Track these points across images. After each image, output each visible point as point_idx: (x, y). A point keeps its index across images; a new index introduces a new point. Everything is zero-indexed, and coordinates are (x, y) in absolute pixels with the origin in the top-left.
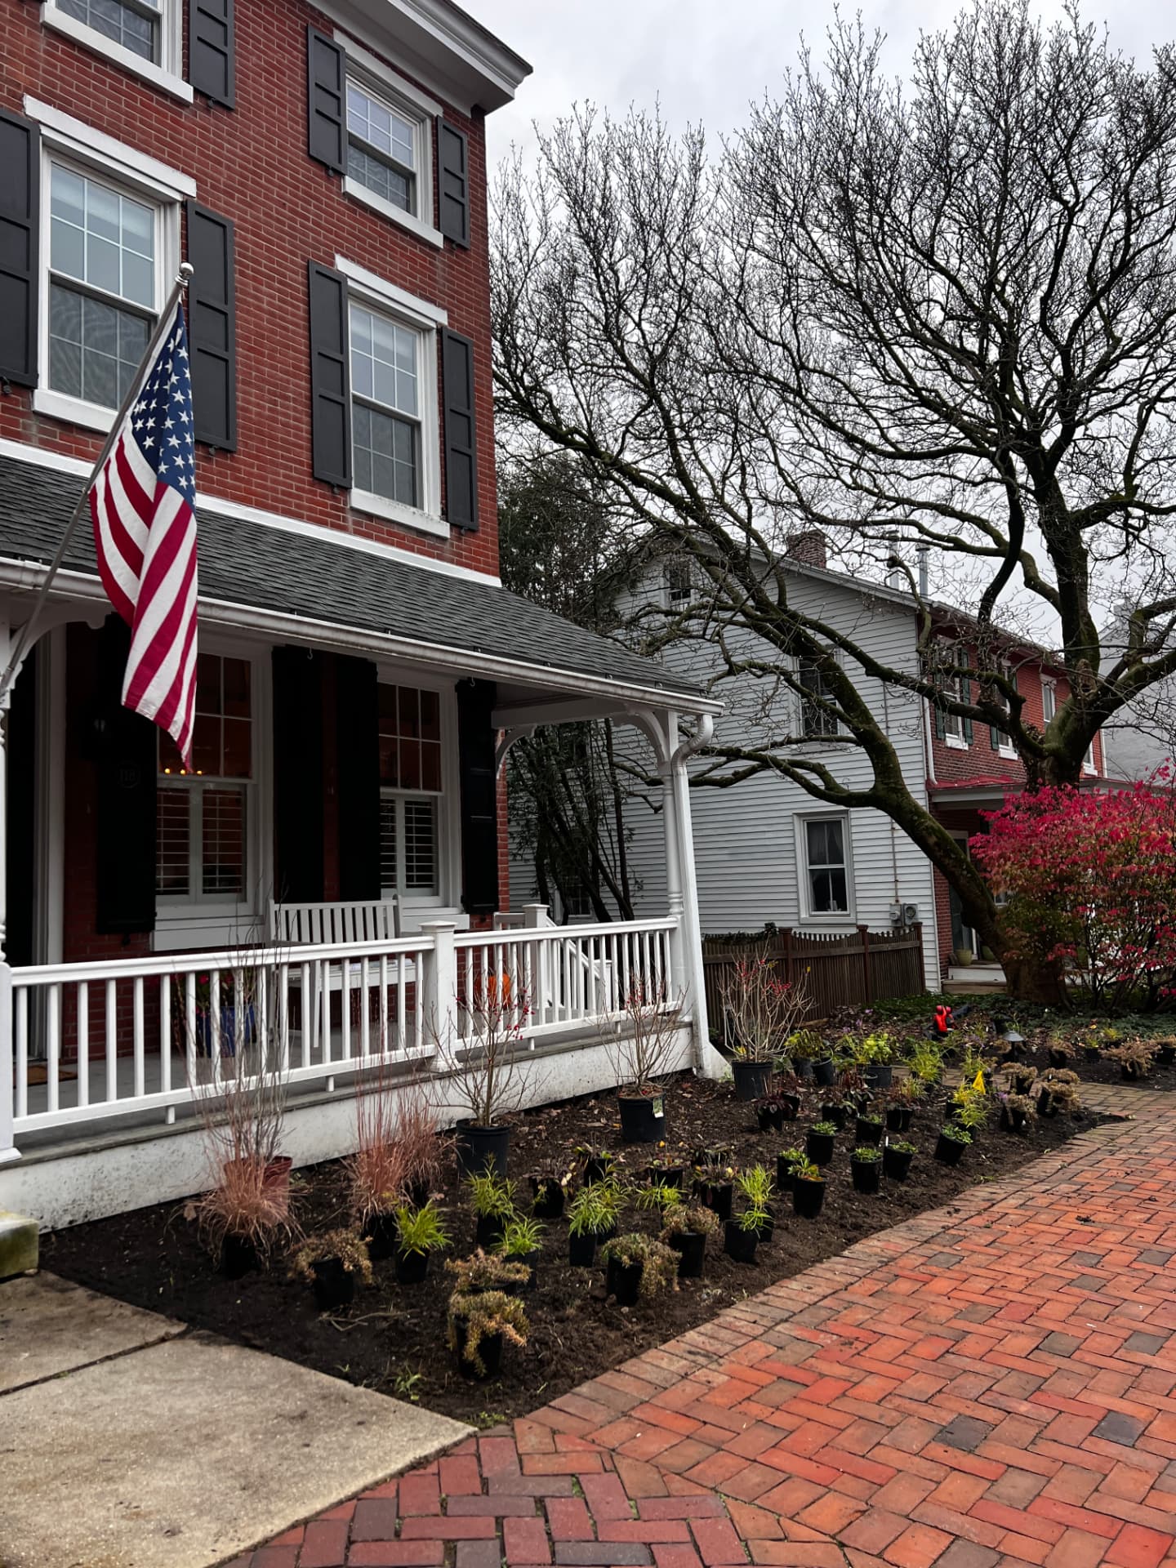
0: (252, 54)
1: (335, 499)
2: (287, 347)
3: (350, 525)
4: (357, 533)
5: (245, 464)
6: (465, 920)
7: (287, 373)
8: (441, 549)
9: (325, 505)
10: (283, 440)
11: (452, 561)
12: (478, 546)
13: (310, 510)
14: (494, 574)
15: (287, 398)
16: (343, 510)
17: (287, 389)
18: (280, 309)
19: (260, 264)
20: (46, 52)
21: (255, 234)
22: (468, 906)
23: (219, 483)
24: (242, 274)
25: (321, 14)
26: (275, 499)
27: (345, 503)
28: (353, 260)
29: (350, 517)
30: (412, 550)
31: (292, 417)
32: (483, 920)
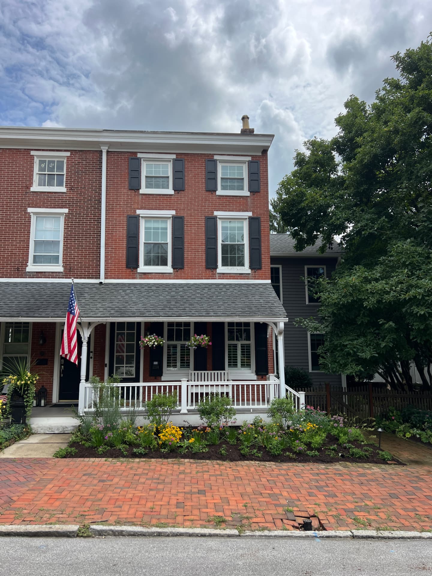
0: (190, 174)
1: (212, 272)
2: (199, 239)
3: (217, 277)
4: (219, 279)
5: (187, 270)
6: (255, 377)
7: (199, 245)
8: (248, 277)
9: (210, 274)
10: (198, 262)
11: (252, 279)
12: (263, 273)
13: (205, 276)
14: (268, 279)
15: (199, 252)
16: (215, 274)
17: (199, 249)
18: (197, 231)
19: (192, 222)
20: (141, 199)
21: (190, 216)
22: (257, 373)
23: (180, 276)
24: (187, 227)
25: (210, 154)
26: (195, 276)
27: (216, 272)
28: (220, 211)
29: (217, 275)
30: (238, 279)
31: (202, 256)
32: (262, 377)
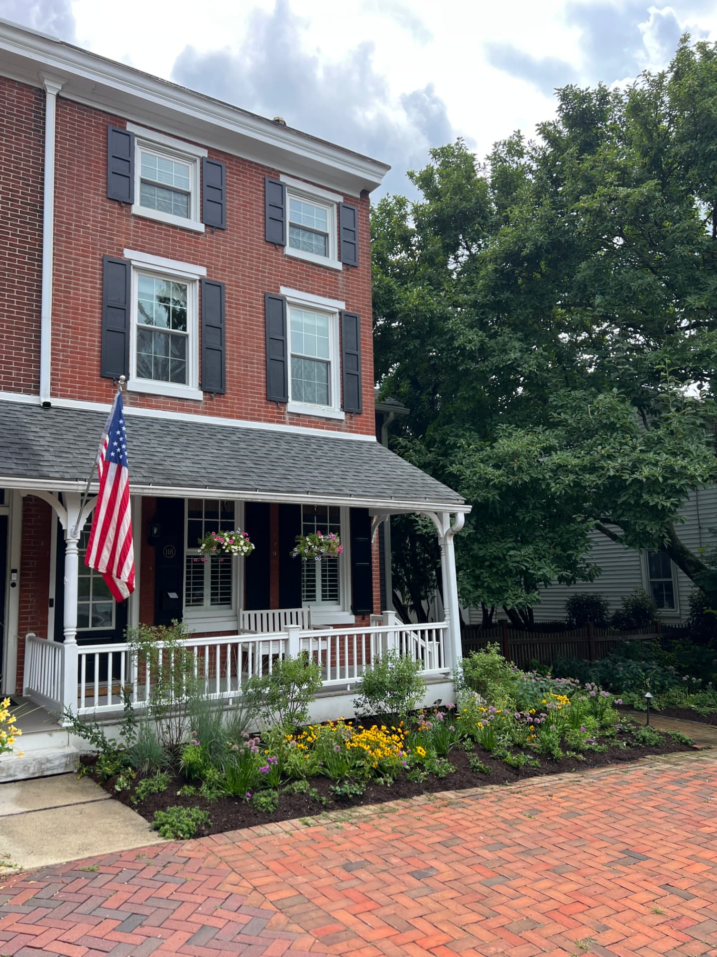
0: (236, 199)
1: (278, 408)
2: (253, 338)
3: (287, 420)
4: (291, 424)
5: (231, 398)
6: (352, 619)
7: (253, 351)
8: (340, 426)
9: (274, 413)
10: (251, 384)
11: (346, 431)
12: (363, 421)
13: (265, 416)
14: (372, 435)
15: (253, 363)
16: (283, 414)
17: (253, 359)
18: (250, 320)
19: (239, 300)
20: (134, 227)
21: (236, 286)
22: (355, 610)
23: (217, 410)
24: (230, 307)
25: (273, 169)
26: (246, 414)
27: (285, 410)
28: (290, 287)
29: (287, 417)
30: (323, 428)
31: (257, 373)
32: (363, 619)
